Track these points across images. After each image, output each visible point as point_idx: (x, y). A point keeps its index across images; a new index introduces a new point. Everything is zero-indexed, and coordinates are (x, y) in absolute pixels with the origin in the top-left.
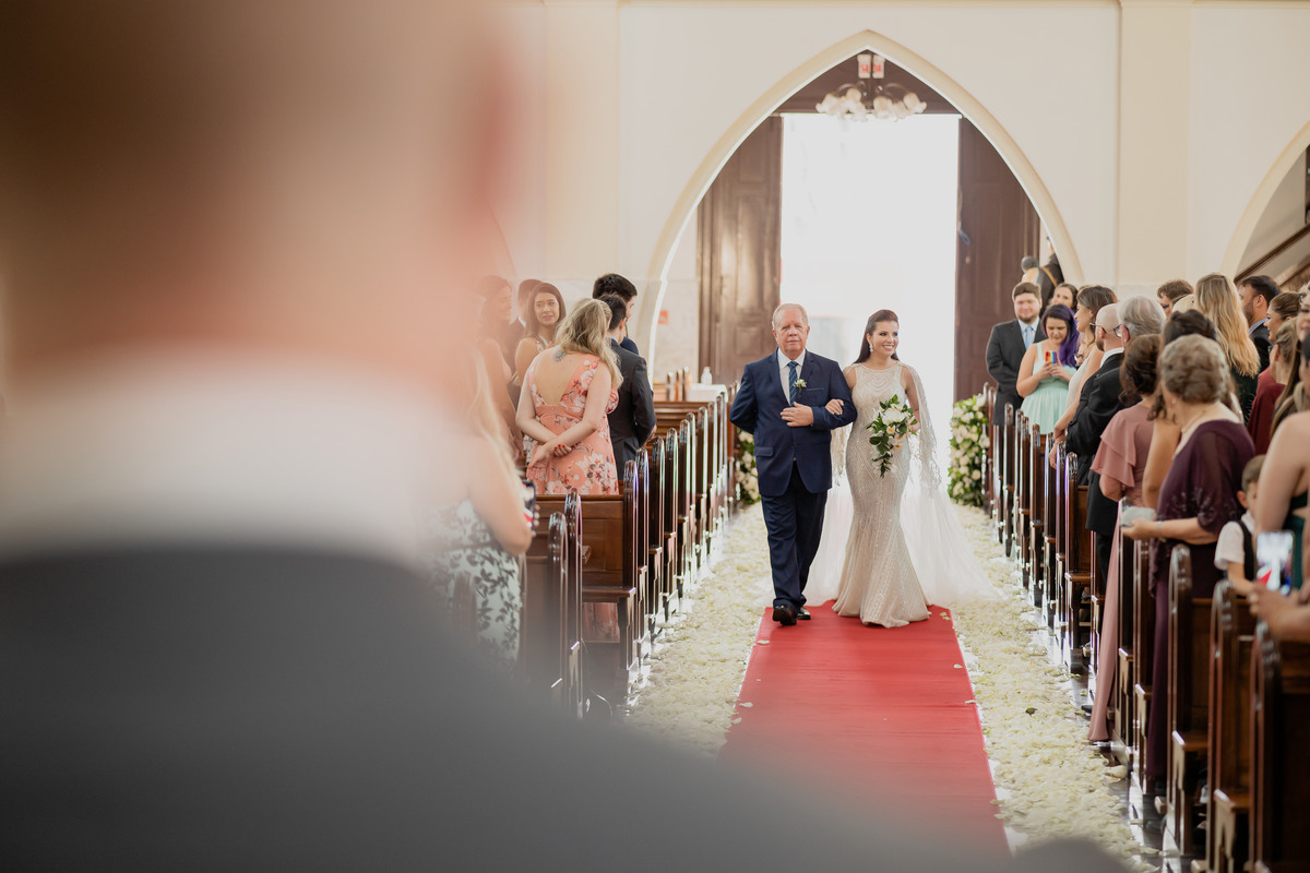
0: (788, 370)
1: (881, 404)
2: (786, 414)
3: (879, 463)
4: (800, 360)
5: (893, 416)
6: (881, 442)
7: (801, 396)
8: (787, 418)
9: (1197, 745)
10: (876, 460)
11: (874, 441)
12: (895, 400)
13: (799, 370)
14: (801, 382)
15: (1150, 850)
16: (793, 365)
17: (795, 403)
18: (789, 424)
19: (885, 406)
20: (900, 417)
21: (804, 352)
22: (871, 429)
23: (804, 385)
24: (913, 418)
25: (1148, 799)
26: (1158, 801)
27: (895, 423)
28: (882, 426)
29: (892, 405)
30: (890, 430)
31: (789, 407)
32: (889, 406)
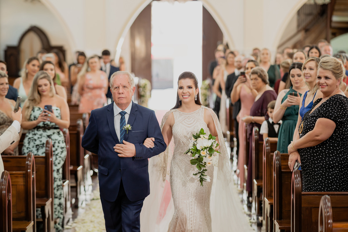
0: (120, 117)
1: (194, 136)
2: (117, 148)
3: (199, 175)
4: (128, 110)
5: (203, 142)
6: (198, 162)
7: (127, 136)
8: (118, 151)
9: (260, 184)
10: (196, 174)
11: (193, 162)
12: (202, 132)
13: (127, 117)
14: (128, 126)
15: (249, 213)
16: (122, 114)
17: (124, 141)
18: (119, 155)
19: (197, 137)
20: (208, 143)
21: (131, 104)
22: (189, 154)
23: (130, 128)
24: (216, 143)
25: (248, 198)
26: (250, 199)
27: (206, 148)
28: (197, 151)
29: (201, 136)
30: (203, 153)
31: (119, 143)
32: (199, 137)
